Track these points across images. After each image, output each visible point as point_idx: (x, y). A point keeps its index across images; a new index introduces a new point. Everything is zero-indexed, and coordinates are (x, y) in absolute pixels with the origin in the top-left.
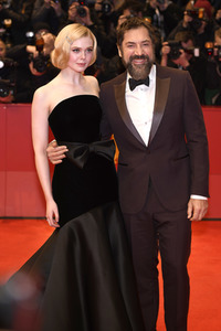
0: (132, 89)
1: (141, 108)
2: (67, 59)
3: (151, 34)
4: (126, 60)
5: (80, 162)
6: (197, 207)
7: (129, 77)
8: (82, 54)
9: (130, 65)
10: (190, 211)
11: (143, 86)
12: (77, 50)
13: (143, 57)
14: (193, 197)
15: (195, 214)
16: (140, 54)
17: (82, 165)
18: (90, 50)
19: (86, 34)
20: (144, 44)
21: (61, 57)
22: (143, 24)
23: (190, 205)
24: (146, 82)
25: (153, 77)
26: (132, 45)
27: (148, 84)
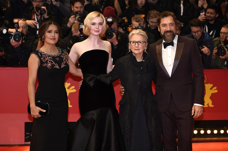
0: (165, 48)
1: (169, 57)
2: (89, 29)
3: (174, 19)
4: (162, 33)
6: (197, 110)
7: (164, 41)
8: (97, 26)
9: (164, 36)
10: (193, 111)
11: (171, 46)
12: (94, 24)
13: (170, 31)
14: (195, 104)
15: (196, 113)
16: (169, 30)
18: (101, 24)
19: (99, 16)
20: (171, 24)
21: (87, 28)
22: (170, 14)
23: (193, 108)
24: (172, 44)
25: (175, 41)
26: (165, 25)
27: (173, 45)
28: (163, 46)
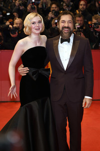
5: (34, 78)
6: (88, 102)
8: (37, 24)
12: (34, 23)
14: (86, 97)
17: (35, 79)
23: (84, 101)
27: (69, 42)
28: (60, 41)
